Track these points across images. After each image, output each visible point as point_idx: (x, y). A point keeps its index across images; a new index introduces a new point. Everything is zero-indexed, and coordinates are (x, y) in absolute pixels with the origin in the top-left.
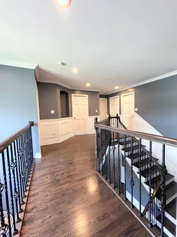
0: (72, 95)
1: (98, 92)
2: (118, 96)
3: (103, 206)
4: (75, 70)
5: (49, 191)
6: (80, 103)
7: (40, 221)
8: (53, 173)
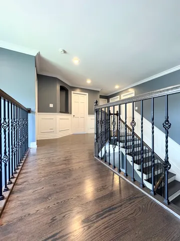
0: (72, 92)
1: (99, 91)
2: (118, 96)
3: (102, 180)
4: (76, 61)
5: (44, 170)
6: (80, 101)
7: (31, 191)
8: (49, 158)
